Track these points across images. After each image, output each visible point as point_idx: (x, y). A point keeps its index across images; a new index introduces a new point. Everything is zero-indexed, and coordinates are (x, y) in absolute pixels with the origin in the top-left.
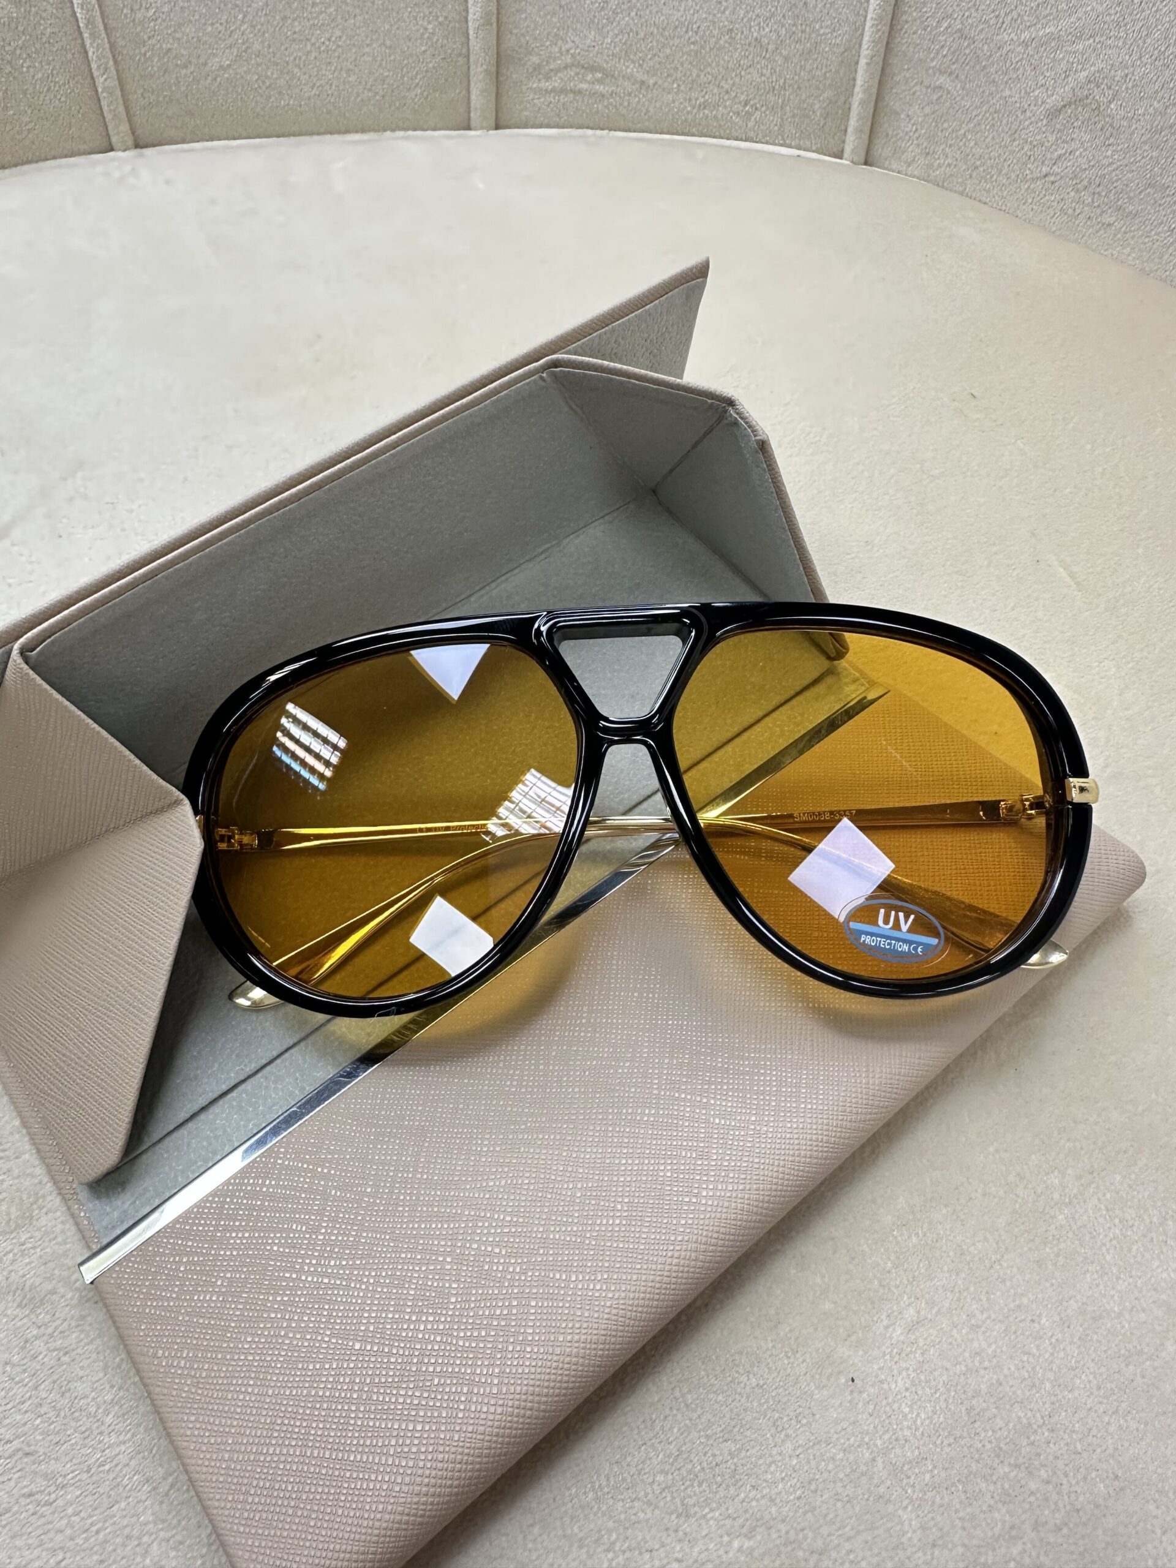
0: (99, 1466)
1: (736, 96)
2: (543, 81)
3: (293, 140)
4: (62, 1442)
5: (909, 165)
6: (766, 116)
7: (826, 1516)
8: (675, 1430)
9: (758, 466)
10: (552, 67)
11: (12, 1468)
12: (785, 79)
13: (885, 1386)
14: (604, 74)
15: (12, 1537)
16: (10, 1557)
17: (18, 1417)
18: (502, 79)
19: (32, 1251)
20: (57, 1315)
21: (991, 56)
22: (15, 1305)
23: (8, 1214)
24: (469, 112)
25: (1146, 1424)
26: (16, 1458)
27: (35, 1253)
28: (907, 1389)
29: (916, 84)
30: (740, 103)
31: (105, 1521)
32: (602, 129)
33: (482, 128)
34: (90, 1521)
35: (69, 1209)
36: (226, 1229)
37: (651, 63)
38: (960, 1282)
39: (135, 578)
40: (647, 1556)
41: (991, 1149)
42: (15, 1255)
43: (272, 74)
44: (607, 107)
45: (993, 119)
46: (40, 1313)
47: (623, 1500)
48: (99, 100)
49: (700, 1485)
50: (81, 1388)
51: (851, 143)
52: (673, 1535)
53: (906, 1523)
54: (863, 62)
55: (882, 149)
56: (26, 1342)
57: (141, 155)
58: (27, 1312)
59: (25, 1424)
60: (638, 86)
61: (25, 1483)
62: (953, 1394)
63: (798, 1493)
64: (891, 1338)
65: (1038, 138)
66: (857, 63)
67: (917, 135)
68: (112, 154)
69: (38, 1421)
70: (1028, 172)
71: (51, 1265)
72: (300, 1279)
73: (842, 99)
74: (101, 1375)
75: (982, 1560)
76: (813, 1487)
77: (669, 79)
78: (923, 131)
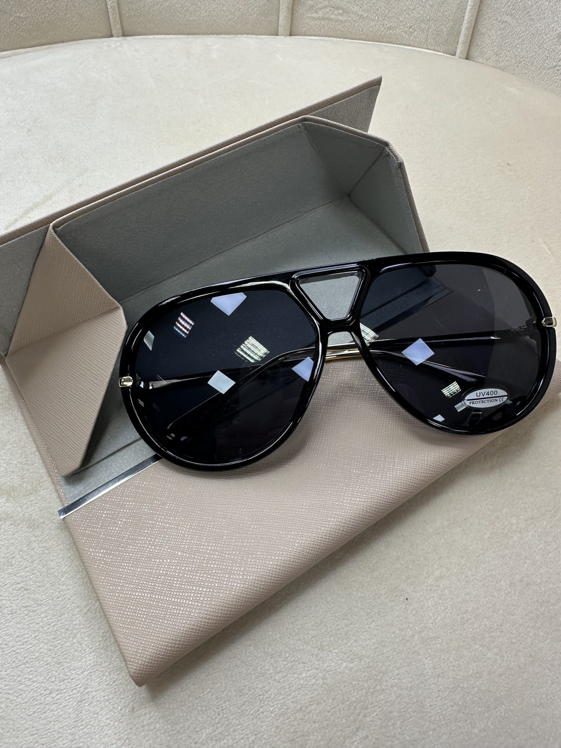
0: (58, 598)
1: (406, 24)
2: (314, 13)
3: (195, 36)
4: (42, 586)
5: (488, 60)
6: (420, 34)
7: (388, 657)
8: (320, 612)
9: (398, 176)
10: (319, 6)
11: (19, 595)
12: (430, 16)
13: (422, 604)
14: (343, 11)
15: (17, 624)
16: (15, 632)
17: (23, 574)
18: (294, 12)
19: (35, 505)
20: (44, 533)
21: (532, 6)
22: (26, 526)
23: (26, 488)
24: (278, 28)
25: (548, 634)
26: (20, 591)
27: (37, 506)
28: (433, 606)
29: (494, 20)
30: (407, 27)
31: (58, 622)
32: (340, 38)
33: (283, 35)
34: (51, 621)
35: (56, 488)
36: (124, 501)
37: (366, 6)
38: (463, 561)
39: (106, 199)
40: (302, 665)
41: (484, 504)
42: (28, 505)
43: (188, 4)
44: (343, 27)
45: (531, 38)
46: (37, 531)
47: (293, 640)
48: (108, 12)
49: (330, 636)
50: (52, 564)
51: (460, 48)
52: (315, 657)
53: (427, 665)
54: (469, 8)
55: (475, 52)
56: (30, 542)
57: (125, 40)
58: (31, 530)
59: (26, 577)
60: (359, 17)
61: (24, 602)
62: (455, 610)
63: (376, 646)
64: (427, 582)
65: (552, 47)
66: (466, 9)
67: (492, 45)
68: (112, 38)
69: (32, 576)
70: (546, 65)
71: (44, 512)
72: (156, 524)
73: (457, 26)
74: (61, 560)
75: (462, 685)
76: (383, 644)
77: (374, 15)
78: (496, 43)
